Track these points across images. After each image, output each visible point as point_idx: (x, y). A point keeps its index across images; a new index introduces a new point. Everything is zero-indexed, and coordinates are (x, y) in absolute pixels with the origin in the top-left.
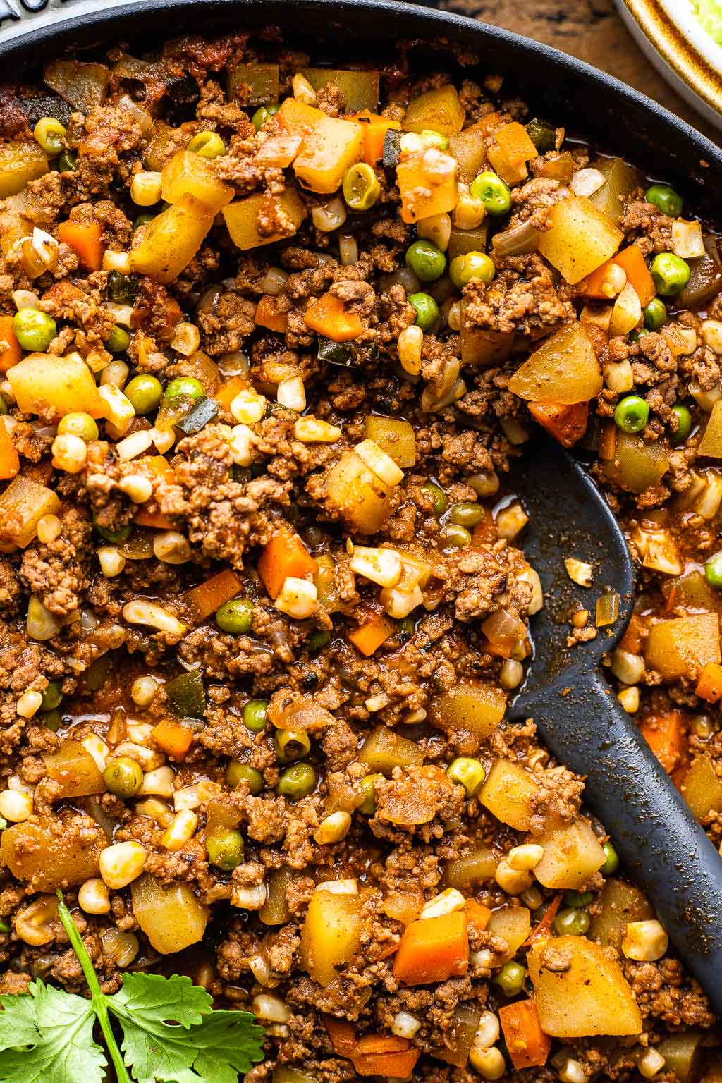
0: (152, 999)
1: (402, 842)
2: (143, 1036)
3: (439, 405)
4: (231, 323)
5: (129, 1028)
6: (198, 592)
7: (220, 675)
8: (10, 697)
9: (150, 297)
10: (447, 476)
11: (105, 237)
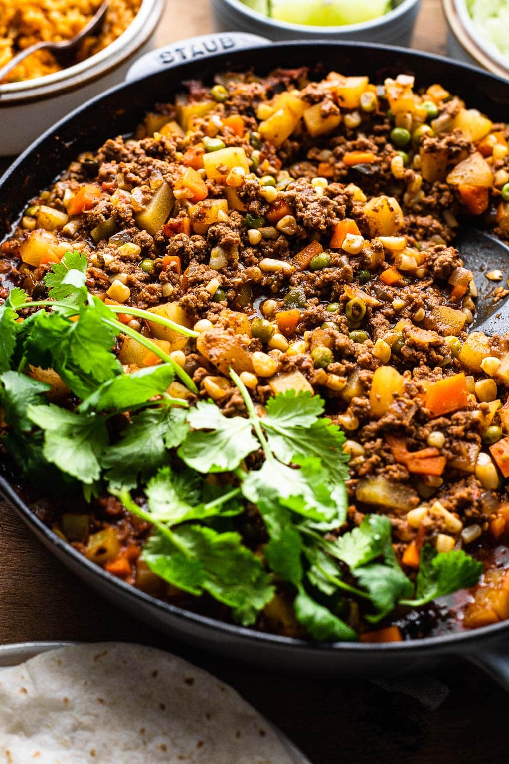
0: (287, 414)
1: (421, 357)
2: (280, 438)
3: (412, 201)
4: (306, 173)
5: (272, 434)
6: (299, 255)
7: (313, 292)
8: (202, 285)
9: (268, 148)
10: (420, 234)
11: (245, 129)
